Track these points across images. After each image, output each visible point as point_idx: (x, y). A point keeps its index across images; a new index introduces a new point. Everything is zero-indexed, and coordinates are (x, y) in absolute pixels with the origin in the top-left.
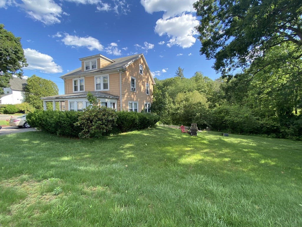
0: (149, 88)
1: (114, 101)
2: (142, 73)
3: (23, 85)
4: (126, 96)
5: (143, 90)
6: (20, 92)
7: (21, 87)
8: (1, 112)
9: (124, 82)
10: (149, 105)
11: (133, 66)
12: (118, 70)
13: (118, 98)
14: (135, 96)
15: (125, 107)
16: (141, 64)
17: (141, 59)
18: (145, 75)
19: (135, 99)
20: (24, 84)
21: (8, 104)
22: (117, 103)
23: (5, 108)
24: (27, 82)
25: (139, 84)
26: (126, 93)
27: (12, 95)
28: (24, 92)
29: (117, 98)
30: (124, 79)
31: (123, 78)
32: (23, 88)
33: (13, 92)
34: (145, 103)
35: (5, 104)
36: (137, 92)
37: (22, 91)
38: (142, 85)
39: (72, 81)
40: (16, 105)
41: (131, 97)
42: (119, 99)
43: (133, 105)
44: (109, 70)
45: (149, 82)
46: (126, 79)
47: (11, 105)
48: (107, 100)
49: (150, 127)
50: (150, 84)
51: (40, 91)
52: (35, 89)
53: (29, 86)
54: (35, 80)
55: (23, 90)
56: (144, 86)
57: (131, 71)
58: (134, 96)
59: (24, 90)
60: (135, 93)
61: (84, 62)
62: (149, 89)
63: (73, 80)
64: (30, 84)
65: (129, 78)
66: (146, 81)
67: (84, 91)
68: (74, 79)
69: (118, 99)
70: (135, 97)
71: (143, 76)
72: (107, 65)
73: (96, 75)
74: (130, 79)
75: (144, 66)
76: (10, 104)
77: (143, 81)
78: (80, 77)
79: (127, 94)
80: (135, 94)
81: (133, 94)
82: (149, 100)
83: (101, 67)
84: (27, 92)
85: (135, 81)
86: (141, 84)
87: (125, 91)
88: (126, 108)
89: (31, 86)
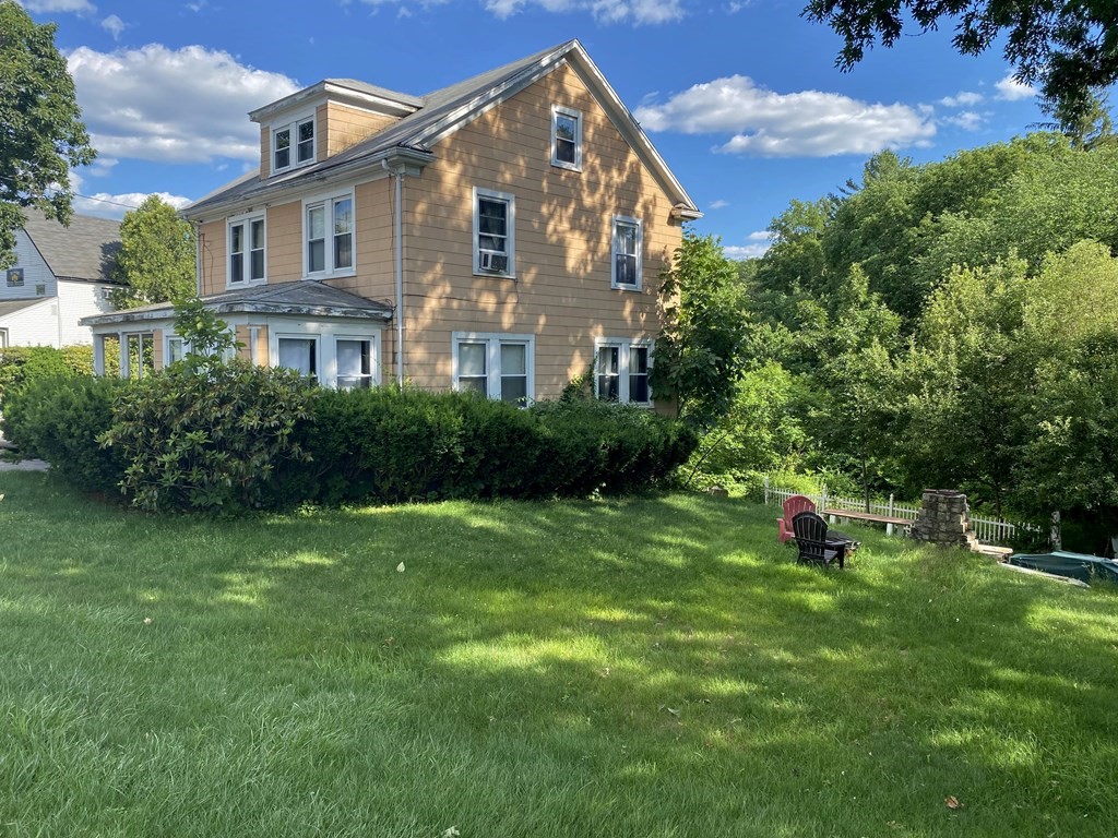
0: (638, 246)
1: (359, 332)
2: (578, 158)
3: (107, 249)
4: (432, 303)
5: (584, 262)
6: (91, 287)
7: (97, 259)
8: (3, 382)
9: (424, 225)
10: (642, 353)
11: (499, 127)
12: (383, 162)
13: (387, 315)
14: (511, 301)
15: (428, 365)
16: (565, 104)
17: (571, 71)
18: (606, 168)
19: (507, 320)
20: (111, 244)
21: (34, 345)
22: (385, 342)
23: (20, 363)
24: (122, 235)
25: (544, 224)
26: (434, 284)
27: (53, 302)
28: (109, 288)
29: (383, 317)
30: (421, 207)
31: (416, 202)
32: (102, 265)
33: (61, 285)
34: (599, 341)
35: (24, 345)
36: (528, 278)
37: (99, 281)
38: (573, 229)
39: (225, 229)
40: (68, 351)
41: (474, 307)
42: (394, 320)
43: (493, 351)
44: (347, 166)
45: (639, 208)
46: (434, 207)
47: (50, 350)
48: (312, 326)
49: (603, 492)
50: (648, 218)
51: (170, 281)
52: (150, 271)
53: (125, 254)
54: (152, 224)
55: (103, 276)
56: (593, 235)
57: (479, 156)
58: (501, 303)
59: (107, 276)
60: (504, 286)
61: (268, 128)
62: (637, 255)
63: (227, 226)
64: (129, 244)
65: (460, 199)
66: (613, 203)
67: (264, 280)
68: (232, 219)
69: (387, 320)
70: (509, 307)
71: (584, 177)
72: (369, 133)
73: (308, 192)
74: (472, 203)
75: (599, 113)
76: (43, 345)
77: (581, 209)
78: (250, 210)
79: (439, 290)
80: (509, 292)
81: (497, 292)
82: (635, 320)
83: (333, 148)
84: (119, 284)
85: (512, 210)
86: (566, 225)
87: (429, 277)
88: (434, 370)
89: (133, 254)
